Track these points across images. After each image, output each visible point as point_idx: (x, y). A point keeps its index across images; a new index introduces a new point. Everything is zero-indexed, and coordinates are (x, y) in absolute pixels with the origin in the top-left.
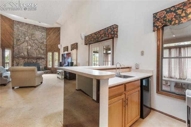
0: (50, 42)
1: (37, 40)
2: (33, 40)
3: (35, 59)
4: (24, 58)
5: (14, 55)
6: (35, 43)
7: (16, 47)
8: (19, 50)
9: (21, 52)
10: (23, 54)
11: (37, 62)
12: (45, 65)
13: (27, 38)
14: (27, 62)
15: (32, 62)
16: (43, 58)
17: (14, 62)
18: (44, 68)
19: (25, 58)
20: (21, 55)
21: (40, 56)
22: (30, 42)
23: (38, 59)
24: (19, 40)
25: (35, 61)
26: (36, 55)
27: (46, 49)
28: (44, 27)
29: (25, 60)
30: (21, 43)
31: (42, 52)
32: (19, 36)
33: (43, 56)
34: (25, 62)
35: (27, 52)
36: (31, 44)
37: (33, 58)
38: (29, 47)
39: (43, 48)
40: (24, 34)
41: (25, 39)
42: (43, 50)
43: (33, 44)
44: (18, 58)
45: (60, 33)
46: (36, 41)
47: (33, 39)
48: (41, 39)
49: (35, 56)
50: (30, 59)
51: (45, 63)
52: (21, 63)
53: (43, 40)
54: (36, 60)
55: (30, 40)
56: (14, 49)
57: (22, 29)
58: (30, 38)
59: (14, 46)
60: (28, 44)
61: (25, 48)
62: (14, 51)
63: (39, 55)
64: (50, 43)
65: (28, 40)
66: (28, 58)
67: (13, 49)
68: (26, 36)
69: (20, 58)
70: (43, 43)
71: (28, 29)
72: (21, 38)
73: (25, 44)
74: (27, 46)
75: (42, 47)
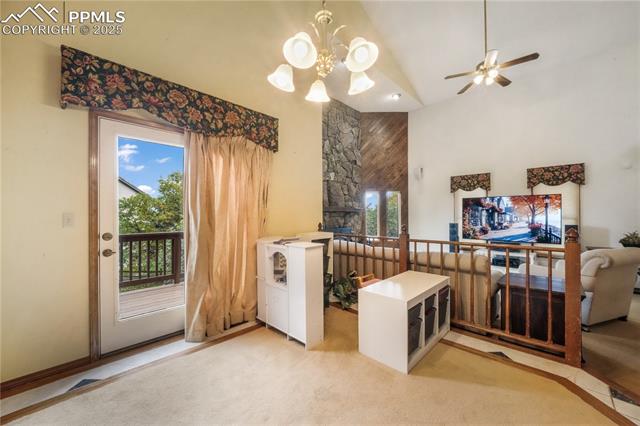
0: (373, 157)
2: (338, 152)
3: (342, 215)
6: (341, 163)
11: (345, 223)
21: (351, 205)
22: (333, 159)
23: (347, 213)
25: (341, 222)
26: (343, 202)
27: (360, 180)
28: (355, 111)
31: (354, 190)
33: (356, 206)
36: (335, 164)
37: (339, 212)
39: (356, 180)
43: (339, 166)
46: (342, 154)
47: (337, 147)
48: (352, 150)
49: (342, 206)
50: (334, 214)
51: (359, 227)
53: (355, 152)
55: (333, 150)
63: (349, 200)
65: (329, 152)
70: (355, 161)
75: (354, 175)
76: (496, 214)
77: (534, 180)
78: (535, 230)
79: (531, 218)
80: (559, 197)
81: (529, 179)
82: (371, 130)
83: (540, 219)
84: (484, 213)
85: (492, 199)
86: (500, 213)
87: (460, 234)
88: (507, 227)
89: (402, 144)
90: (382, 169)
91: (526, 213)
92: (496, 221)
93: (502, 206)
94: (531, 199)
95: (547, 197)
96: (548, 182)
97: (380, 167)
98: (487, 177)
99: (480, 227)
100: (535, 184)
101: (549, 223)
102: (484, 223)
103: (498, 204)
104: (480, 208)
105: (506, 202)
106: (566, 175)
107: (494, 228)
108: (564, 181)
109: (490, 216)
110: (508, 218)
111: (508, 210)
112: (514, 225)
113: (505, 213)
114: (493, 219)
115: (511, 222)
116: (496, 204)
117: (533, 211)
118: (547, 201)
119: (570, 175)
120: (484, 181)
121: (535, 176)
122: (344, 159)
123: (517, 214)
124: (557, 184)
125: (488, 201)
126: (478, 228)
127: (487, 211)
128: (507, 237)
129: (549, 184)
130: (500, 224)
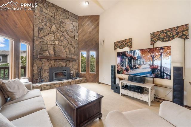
0: (84, 36)
1: (67, 33)
2: (62, 31)
3: (64, 61)
4: (49, 59)
5: (34, 54)
6: (64, 37)
7: (37, 40)
8: (43, 46)
9: (45, 49)
10: (48, 53)
11: (66, 65)
12: (77, 70)
13: (54, 28)
14: (54, 65)
15: (60, 66)
16: (74, 60)
17: (34, 65)
18: (76, 74)
19: (51, 59)
20: (45, 54)
21: (71, 57)
22: (58, 35)
23: (68, 60)
24: (43, 28)
25: (64, 64)
26: (65, 55)
27: (77, 46)
28: (75, 15)
29: (51, 62)
30: (45, 34)
31: (73, 50)
32: (43, 23)
33: (74, 57)
34: (50, 65)
35: (54, 49)
36: (59, 37)
37: (62, 59)
38: (56, 42)
39: (74, 45)
40: (50, 21)
41: (51, 28)
42: (74, 48)
43: (62, 38)
44: (40, 59)
45: (99, 24)
46: (65, 33)
47: (62, 29)
48: (72, 32)
49: (64, 57)
50: (58, 61)
51: (76, 67)
52: (46, 68)
53: (74, 33)
54: (66, 62)
55: (58, 30)
56: (35, 45)
57: (47, 12)
58: (57, 29)
59: (35, 38)
60: (56, 37)
61: (50, 43)
62: (34, 48)
63: (69, 55)
64: (84, 38)
65: (55, 31)
66: (55, 60)
67: (33, 44)
68: (53, 24)
69: (44, 60)
70: (74, 37)
71: (56, 13)
72: (45, 27)
73: (51, 37)
74: (54, 40)
75: (73, 43)
76: (133, 60)
77: (154, 39)
78: (154, 70)
79: (151, 62)
80: (169, 48)
81: (151, 39)
82: (83, 24)
83: (157, 63)
84: (127, 60)
85: (131, 52)
86: (135, 59)
87: (116, 71)
88: (138, 68)
89: (96, 29)
90: (87, 41)
91: (149, 59)
92: (133, 64)
93: (136, 56)
94: (152, 50)
95: (162, 48)
96: (163, 40)
97: (86, 40)
98: (130, 40)
99: (125, 67)
100: (155, 42)
101: (163, 66)
102: (127, 65)
103: (134, 54)
104: (125, 57)
105: (138, 53)
106: (175, 33)
107: (132, 68)
108: (173, 38)
109: (130, 61)
110: (139, 62)
111: (139, 58)
112: (142, 66)
113: (137, 60)
114: (131, 63)
115: (140, 65)
116: (132, 54)
117: (153, 57)
118: (162, 51)
119: (177, 33)
120: (128, 43)
121: (155, 37)
122: (67, 35)
123: (144, 60)
124: (169, 40)
125: (129, 53)
126: (124, 68)
127: (128, 58)
128: (138, 74)
129: (163, 41)
130: (135, 66)
